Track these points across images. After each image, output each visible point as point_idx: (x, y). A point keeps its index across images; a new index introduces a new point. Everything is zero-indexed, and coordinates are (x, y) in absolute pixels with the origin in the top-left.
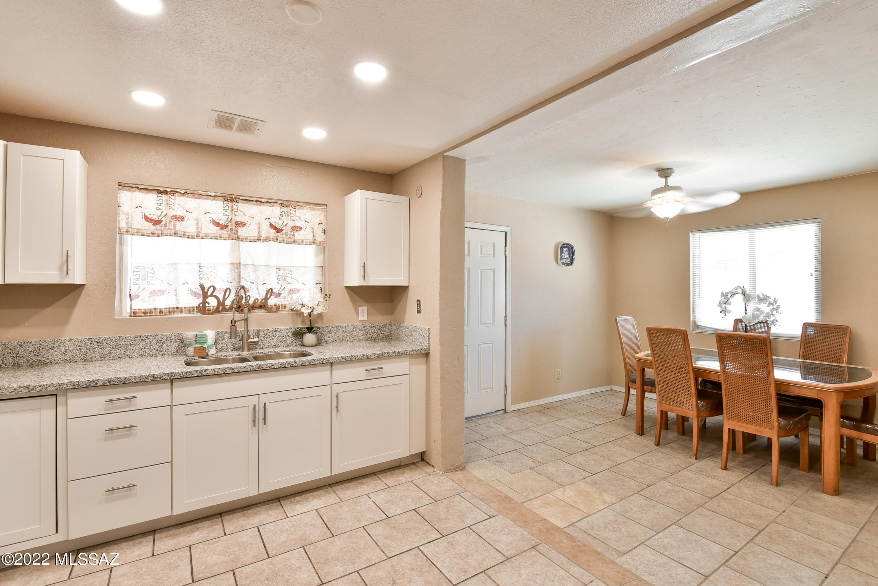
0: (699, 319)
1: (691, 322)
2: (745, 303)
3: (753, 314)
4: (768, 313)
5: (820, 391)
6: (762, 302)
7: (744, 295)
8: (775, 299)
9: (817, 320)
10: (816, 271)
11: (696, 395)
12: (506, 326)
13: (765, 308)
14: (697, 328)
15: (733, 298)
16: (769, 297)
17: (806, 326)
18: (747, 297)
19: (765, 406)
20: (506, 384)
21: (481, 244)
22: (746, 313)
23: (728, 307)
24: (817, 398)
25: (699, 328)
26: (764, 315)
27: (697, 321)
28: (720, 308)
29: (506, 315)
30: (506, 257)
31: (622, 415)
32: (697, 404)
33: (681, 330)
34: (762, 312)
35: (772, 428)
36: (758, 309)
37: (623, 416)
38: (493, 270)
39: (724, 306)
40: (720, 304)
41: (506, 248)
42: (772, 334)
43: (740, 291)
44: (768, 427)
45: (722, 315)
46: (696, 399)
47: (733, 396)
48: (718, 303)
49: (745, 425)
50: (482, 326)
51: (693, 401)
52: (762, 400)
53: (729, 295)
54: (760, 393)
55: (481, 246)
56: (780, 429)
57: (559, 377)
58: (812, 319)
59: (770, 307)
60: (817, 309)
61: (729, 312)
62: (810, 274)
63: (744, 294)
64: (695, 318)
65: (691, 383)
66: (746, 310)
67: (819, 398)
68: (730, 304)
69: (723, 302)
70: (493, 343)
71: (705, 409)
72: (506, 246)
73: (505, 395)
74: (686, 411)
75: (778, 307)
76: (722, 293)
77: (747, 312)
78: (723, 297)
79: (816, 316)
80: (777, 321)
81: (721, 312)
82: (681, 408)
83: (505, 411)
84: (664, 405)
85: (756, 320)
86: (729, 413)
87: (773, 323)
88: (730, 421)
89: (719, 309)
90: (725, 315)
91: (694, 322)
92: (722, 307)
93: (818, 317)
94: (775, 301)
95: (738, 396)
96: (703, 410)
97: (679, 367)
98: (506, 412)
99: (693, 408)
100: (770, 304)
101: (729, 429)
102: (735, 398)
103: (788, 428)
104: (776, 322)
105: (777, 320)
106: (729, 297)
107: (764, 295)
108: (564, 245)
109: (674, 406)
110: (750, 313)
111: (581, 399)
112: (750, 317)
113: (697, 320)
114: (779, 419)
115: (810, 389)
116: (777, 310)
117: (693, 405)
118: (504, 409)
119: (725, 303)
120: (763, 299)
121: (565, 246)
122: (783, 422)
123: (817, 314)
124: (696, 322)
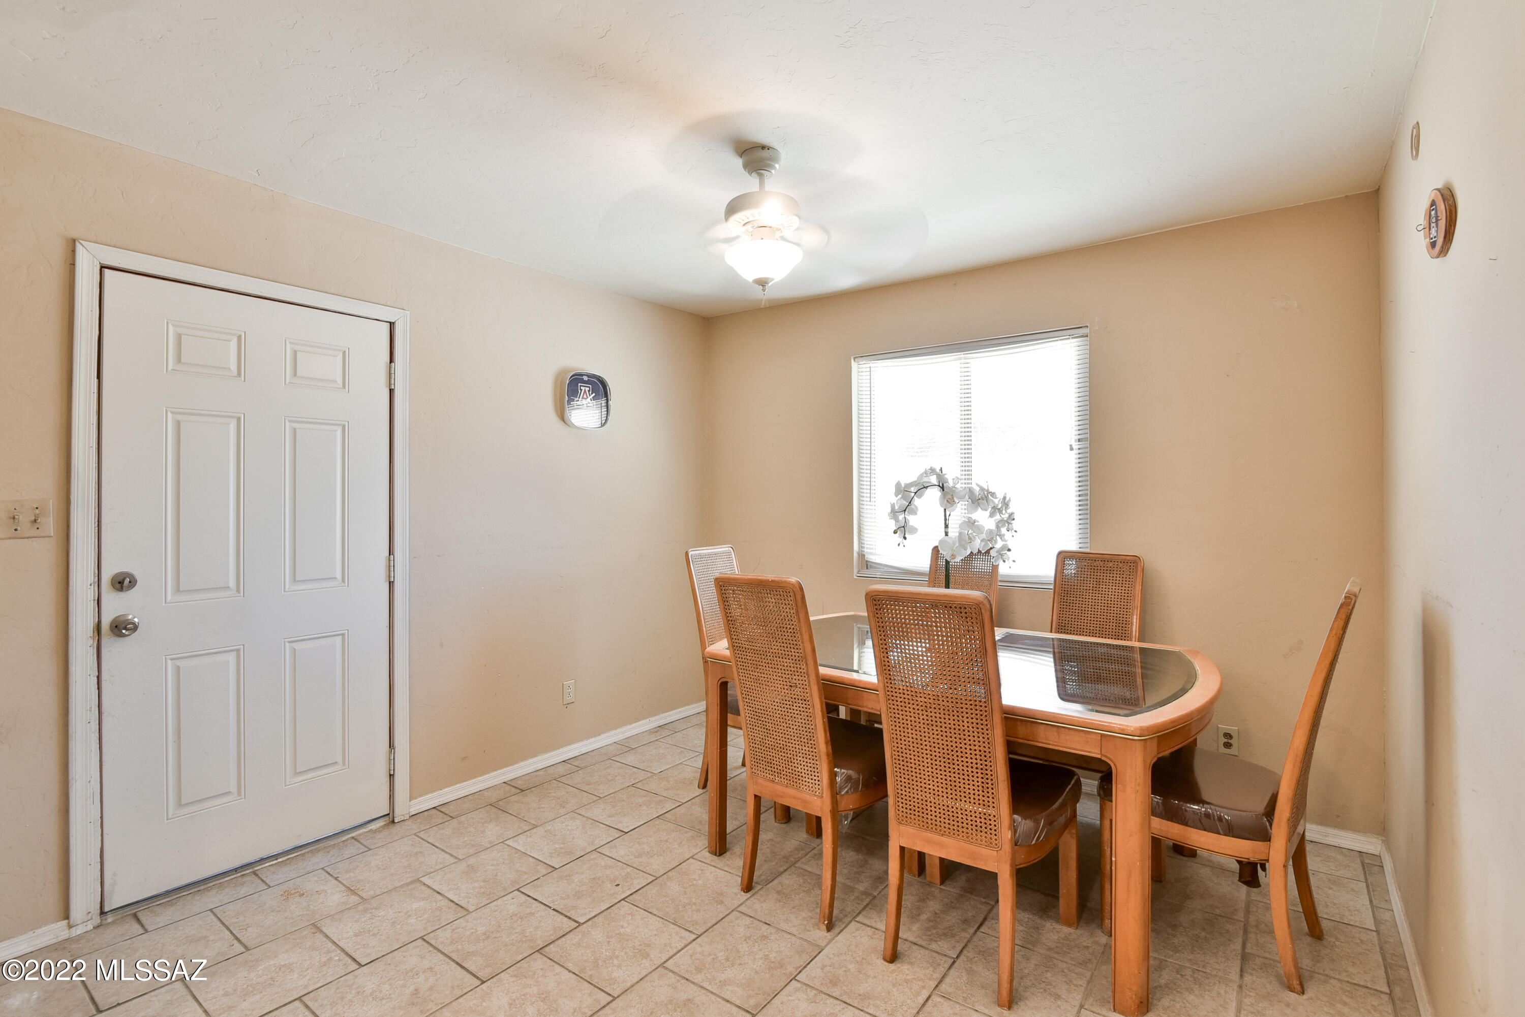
0: (870, 549)
1: (855, 555)
2: (945, 510)
3: (960, 533)
4: (991, 531)
5: (1106, 737)
6: (979, 504)
7: (943, 490)
8: (1005, 498)
9: (1081, 545)
10: (1079, 440)
11: (828, 755)
12: (391, 584)
13: (984, 519)
14: (867, 568)
15: (920, 497)
16: (993, 494)
17: (1063, 557)
18: (948, 493)
19: (980, 788)
20: (391, 745)
21: (296, 347)
22: (946, 534)
23: (912, 520)
24: (1099, 756)
25: (871, 567)
26: (984, 536)
27: (867, 552)
28: (893, 522)
29: (391, 552)
30: (391, 391)
31: (699, 787)
32: (833, 776)
33: (789, 583)
34: (979, 529)
35: (998, 848)
36: (971, 523)
37: (701, 791)
38: (344, 427)
39: (901, 517)
40: (894, 513)
41: (390, 368)
42: (1003, 576)
43: (934, 479)
44: (989, 845)
45: (898, 538)
46: (829, 762)
47: (908, 760)
48: (889, 510)
49: (937, 837)
50: (295, 588)
51: (821, 773)
52: (975, 770)
53: (913, 489)
54: (969, 752)
55: (295, 353)
56: (1016, 845)
57: (567, 699)
58: (1072, 544)
59: (994, 518)
60: (1081, 522)
61: (914, 530)
62: (1069, 447)
63: (942, 488)
64: (862, 547)
65: (816, 725)
66: (946, 526)
67: (1103, 758)
68: (914, 512)
69: (899, 507)
70: (343, 635)
71: (850, 789)
72: (392, 360)
73: (390, 775)
74: (807, 797)
75: (1011, 517)
76: (898, 485)
77: (950, 530)
78: (900, 496)
79: (1080, 536)
80: (1009, 550)
81: (895, 532)
82: (798, 788)
83: (390, 819)
84: (761, 781)
85: (965, 549)
86: (901, 805)
87: (1002, 555)
88: (902, 828)
89: (893, 525)
90: (905, 538)
91: (862, 556)
92: (897, 521)
93: (1082, 539)
94: (1006, 503)
95: (921, 759)
96: (847, 792)
97: (789, 684)
98: (393, 822)
99: (822, 790)
100: (995, 510)
101: (902, 849)
102: (913, 765)
103: (1034, 842)
104: (1008, 553)
105: (1010, 548)
106: (913, 494)
107: (982, 489)
108: (582, 375)
109: (783, 785)
110: (954, 532)
111: (626, 747)
112: (954, 543)
113: (866, 550)
114: (1015, 816)
115: (1082, 734)
116: (1009, 523)
117: (822, 782)
118: (388, 814)
119: (905, 511)
120: (980, 499)
121: (585, 378)
122: (1025, 825)
123: (1081, 531)
124: (864, 555)
